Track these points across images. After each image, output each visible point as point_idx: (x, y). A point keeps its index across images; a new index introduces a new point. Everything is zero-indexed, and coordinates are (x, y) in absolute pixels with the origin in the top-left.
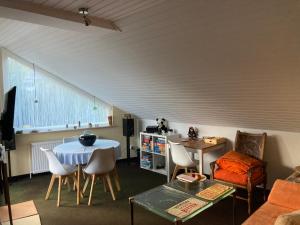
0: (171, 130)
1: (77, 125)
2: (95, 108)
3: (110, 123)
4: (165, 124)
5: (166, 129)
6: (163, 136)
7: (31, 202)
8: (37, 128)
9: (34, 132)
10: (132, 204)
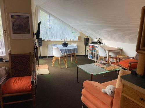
0: (102, 44)
1: (65, 39)
2: (73, 32)
3: (79, 39)
4: (100, 40)
5: (100, 43)
6: (99, 46)
7: (47, 65)
8: (50, 39)
9: (49, 40)
10: (78, 68)
